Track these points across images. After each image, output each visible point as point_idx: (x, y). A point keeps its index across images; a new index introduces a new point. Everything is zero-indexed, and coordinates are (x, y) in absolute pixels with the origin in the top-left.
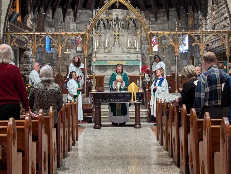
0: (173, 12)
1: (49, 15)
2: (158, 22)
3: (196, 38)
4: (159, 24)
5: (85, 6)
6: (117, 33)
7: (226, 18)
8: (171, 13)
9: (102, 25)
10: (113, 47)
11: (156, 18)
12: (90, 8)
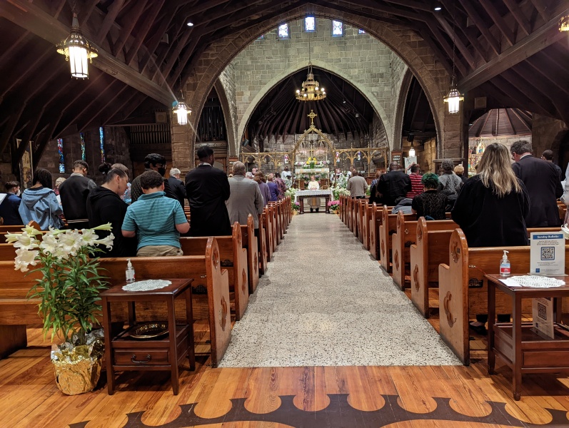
0: (350, 134)
1: (266, 139)
2: (340, 142)
3: (365, 154)
5: (289, 132)
6: (312, 150)
7: (385, 139)
8: (348, 135)
9: (301, 145)
11: (338, 138)
12: (293, 134)
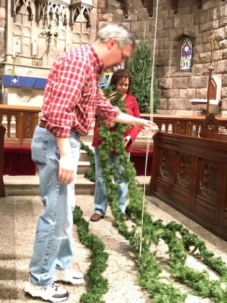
2: (129, 18)
4: (130, 21)
6: (53, 31)
10: (45, 56)
